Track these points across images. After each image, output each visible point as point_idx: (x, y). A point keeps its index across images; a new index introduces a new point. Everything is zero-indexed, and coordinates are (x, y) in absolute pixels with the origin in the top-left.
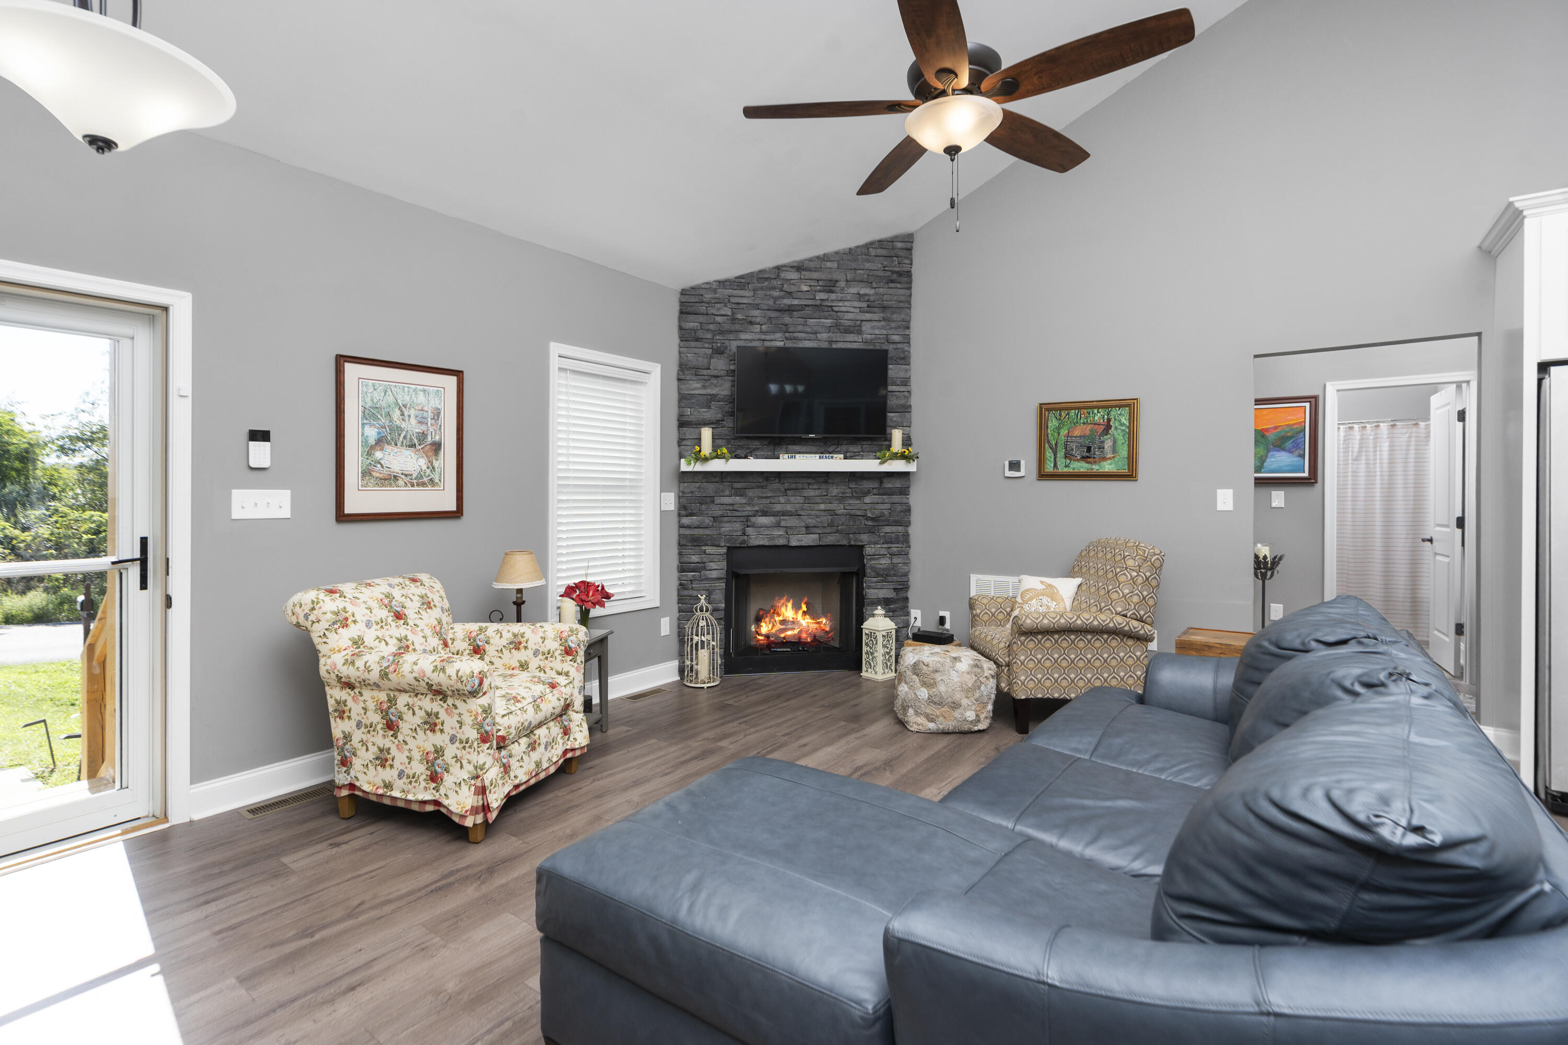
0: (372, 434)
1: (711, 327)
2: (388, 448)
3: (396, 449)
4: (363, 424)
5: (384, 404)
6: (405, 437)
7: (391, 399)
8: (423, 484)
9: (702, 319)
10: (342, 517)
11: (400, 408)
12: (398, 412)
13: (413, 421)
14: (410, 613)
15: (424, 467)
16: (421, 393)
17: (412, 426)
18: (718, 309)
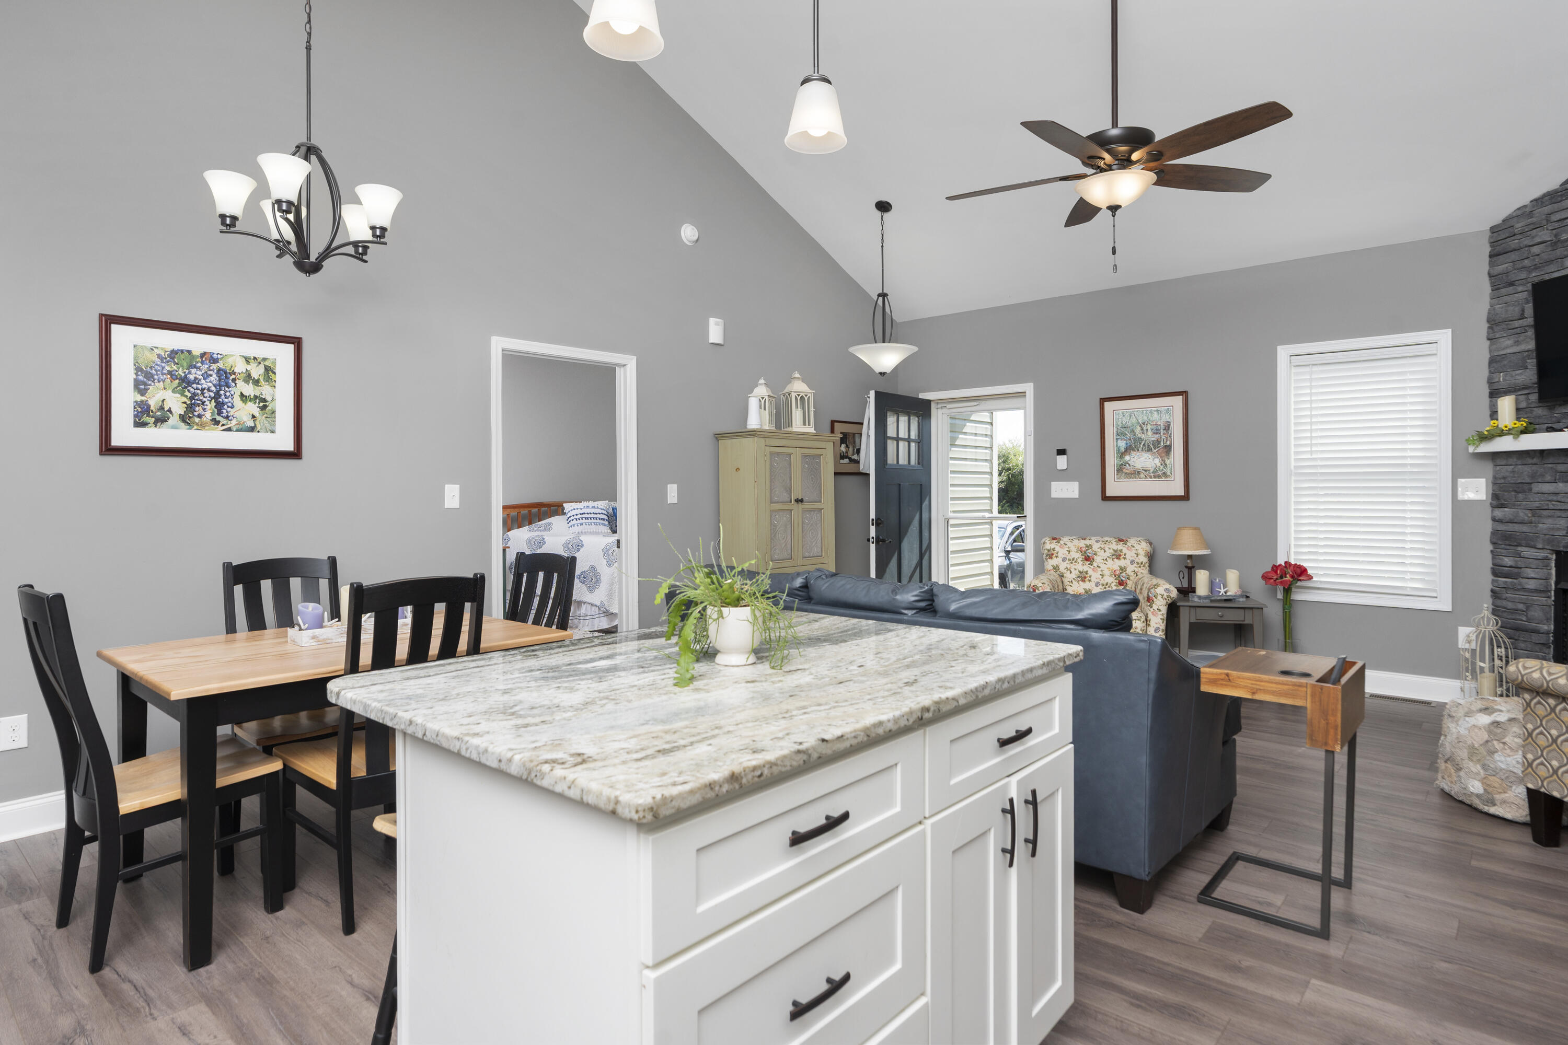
0: (1122, 444)
1: (1527, 263)
2: (1133, 453)
3: (1138, 454)
4: (1117, 439)
5: (1129, 424)
6: (1144, 445)
7: (1134, 420)
8: (1159, 476)
9: (1513, 256)
10: (1105, 498)
11: (1140, 426)
12: (1139, 428)
13: (1150, 433)
14: (1098, 560)
15: (1159, 464)
16: (1156, 413)
17: (1150, 437)
18: (1533, 238)
